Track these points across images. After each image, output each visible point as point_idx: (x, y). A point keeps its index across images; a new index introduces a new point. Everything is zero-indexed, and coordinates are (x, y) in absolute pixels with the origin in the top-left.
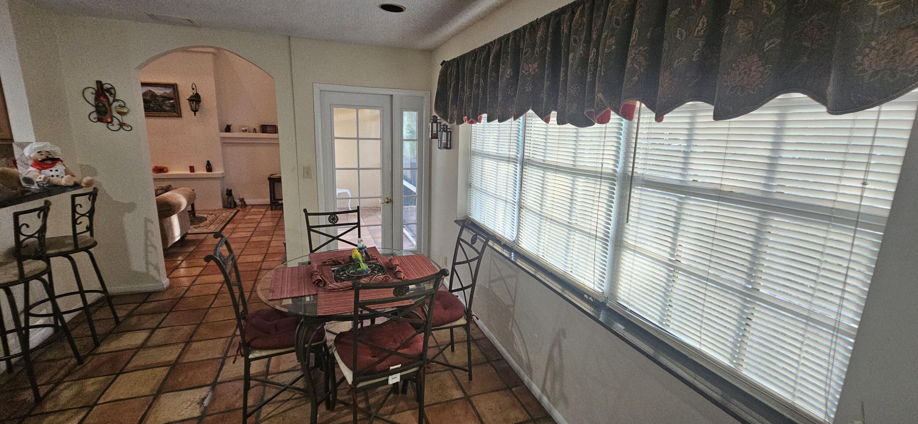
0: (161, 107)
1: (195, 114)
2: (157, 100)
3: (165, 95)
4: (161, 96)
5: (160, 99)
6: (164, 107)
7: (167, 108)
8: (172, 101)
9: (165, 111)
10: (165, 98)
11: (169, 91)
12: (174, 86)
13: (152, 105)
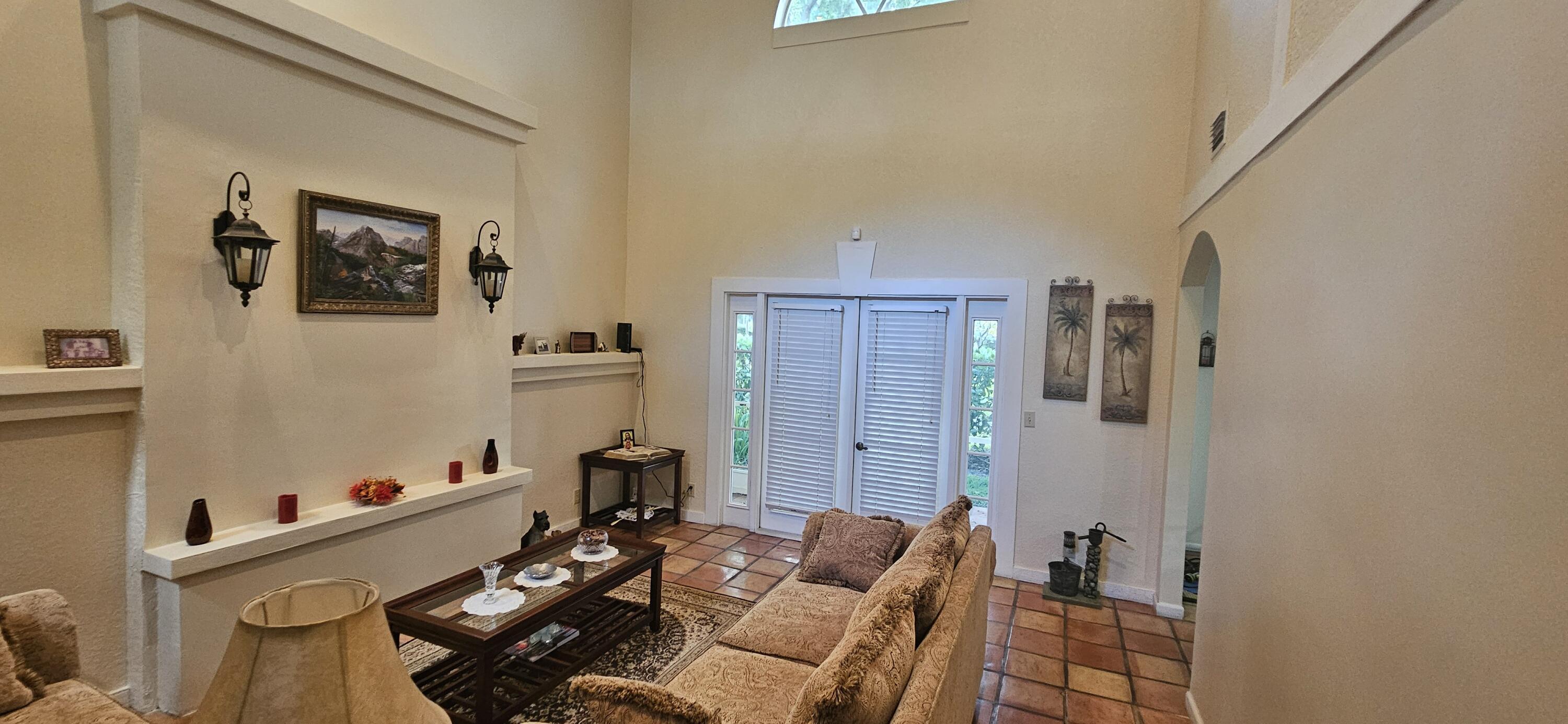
0: (390, 282)
1: (492, 306)
2: (385, 260)
3: (407, 247)
4: (398, 250)
5: (391, 259)
6: (398, 283)
7: (406, 289)
8: (420, 267)
9: (400, 297)
10: (408, 256)
11: (416, 235)
12: (431, 222)
13: (367, 278)
